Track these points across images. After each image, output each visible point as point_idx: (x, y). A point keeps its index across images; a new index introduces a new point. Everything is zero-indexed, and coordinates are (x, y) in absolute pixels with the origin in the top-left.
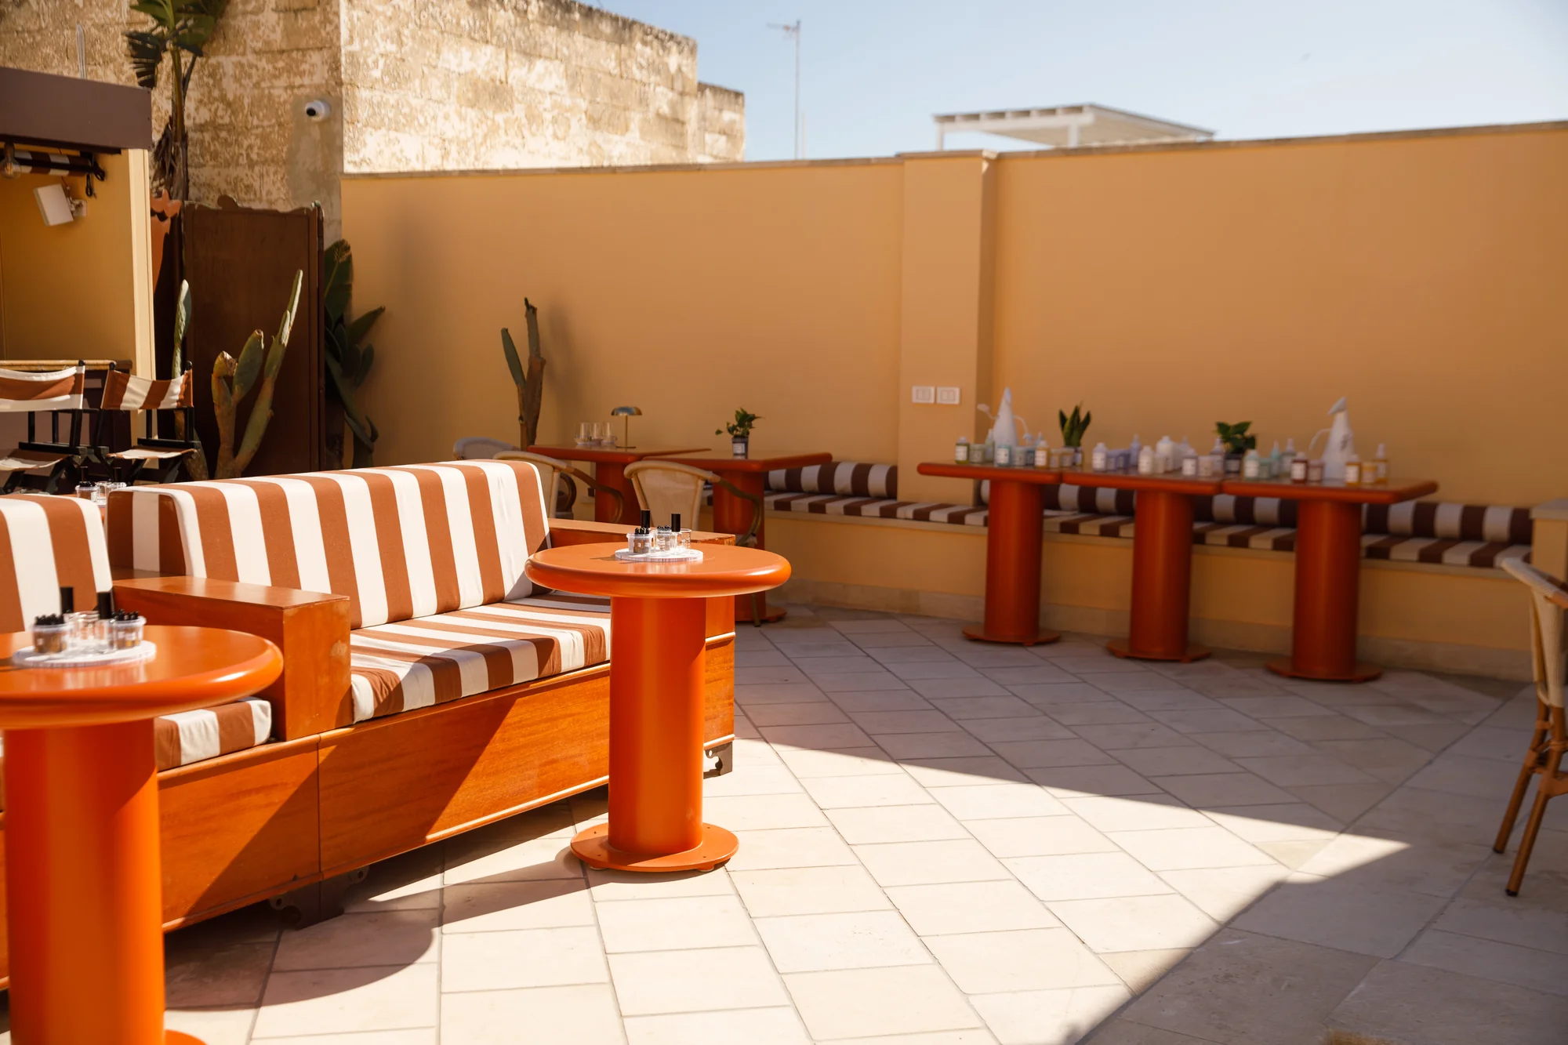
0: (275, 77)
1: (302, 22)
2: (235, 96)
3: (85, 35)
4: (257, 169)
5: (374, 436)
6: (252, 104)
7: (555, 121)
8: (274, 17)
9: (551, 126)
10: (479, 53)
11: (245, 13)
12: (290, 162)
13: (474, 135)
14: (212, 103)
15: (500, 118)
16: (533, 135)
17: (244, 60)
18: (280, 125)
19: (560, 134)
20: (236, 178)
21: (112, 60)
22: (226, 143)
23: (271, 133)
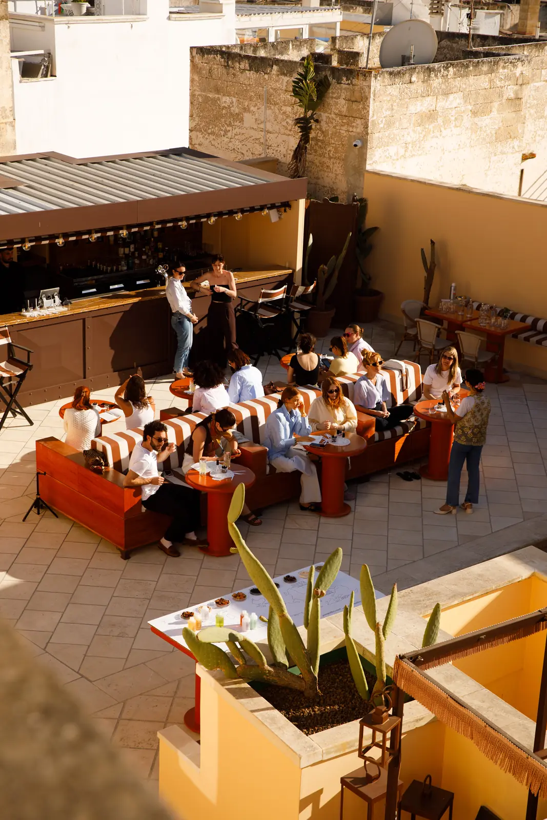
0: (342, 125)
1: (354, 106)
2: (326, 130)
3: (267, 91)
4: (332, 160)
5: (370, 279)
6: (332, 134)
7: (456, 119)
8: (344, 102)
9: (454, 122)
10: (425, 101)
11: (332, 98)
12: (344, 160)
13: (420, 137)
14: (316, 130)
15: (431, 127)
16: (445, 129)
17: (330, 116)
18: (343, 145)
19: (458, 125)
20: (323, 162)
21: (278, 104)
22: (320, 147)
23: (339, 147)
